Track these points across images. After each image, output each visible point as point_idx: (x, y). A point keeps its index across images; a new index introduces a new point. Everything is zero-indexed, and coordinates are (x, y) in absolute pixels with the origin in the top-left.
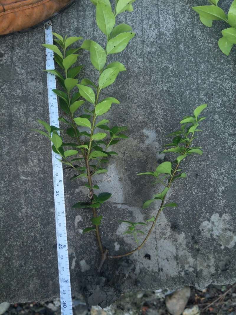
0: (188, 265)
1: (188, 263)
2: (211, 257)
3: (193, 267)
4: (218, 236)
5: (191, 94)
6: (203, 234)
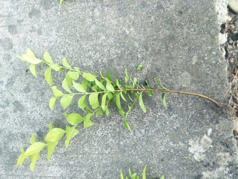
0: (225, 171)
1: (223, 171)
2: (218, 155)
3: (226, 168)
4: (204, 149)
5: (106, 159)
6: (203, 159)
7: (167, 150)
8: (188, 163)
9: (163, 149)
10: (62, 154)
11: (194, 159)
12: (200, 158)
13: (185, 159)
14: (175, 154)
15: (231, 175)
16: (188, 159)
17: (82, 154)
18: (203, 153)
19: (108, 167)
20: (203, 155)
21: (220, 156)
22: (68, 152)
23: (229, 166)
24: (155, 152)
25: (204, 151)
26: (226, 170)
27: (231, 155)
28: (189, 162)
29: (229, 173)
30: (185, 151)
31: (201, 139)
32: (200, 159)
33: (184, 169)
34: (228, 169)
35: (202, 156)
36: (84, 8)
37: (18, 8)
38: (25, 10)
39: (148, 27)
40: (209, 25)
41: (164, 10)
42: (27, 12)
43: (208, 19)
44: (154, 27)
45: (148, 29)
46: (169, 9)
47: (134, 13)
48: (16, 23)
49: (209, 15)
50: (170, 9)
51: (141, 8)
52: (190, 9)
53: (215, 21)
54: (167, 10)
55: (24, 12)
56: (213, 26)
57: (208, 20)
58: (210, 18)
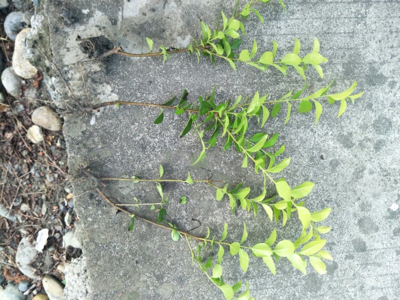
7: (145, 95)
8: (119, 80)
9: (151, 96)
10: (282, 82)
11: (111, 86)
12: (103, 88)
13: (122, 86)
14: (134, 90)
15: (66, 69)
16: (118, 86)
17: (254, 84)
18: (100, 93)
19: (219, 69)
20: (100, 92)
21: (79, 91)
22: (274, 84)
23: (69, 79)
24: (160, 92)
25: (98, 96)
26: (72, 74)
27: (66, 94)
28: (117, 82)
29: (68, 71)
30: (122, 96)
31: (103, 111)
32: (103, 86)
33: (123, 72)
34: (70, 76)
35: (102, 90)
36: (261, 276)
37: (354, 275)
38: (343, 273)
39: (174, 251)
40: (97, 255)
41: (154, 274)
42: (341, 270)
43: (98, 263)
44: (167, 252)
45: (173, 248)
46: (148, 274)
47: (193, 269)
48: (356, 255)
49: (97, 267)
50: (146, 276)
51: (184, 275)
52: (121, 275)
53: (89, 261)
54: (150, 274)
55: (345, 270)
56: (91, 254)
57: (98, 261)
58: (96, 263)
